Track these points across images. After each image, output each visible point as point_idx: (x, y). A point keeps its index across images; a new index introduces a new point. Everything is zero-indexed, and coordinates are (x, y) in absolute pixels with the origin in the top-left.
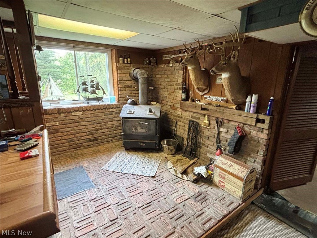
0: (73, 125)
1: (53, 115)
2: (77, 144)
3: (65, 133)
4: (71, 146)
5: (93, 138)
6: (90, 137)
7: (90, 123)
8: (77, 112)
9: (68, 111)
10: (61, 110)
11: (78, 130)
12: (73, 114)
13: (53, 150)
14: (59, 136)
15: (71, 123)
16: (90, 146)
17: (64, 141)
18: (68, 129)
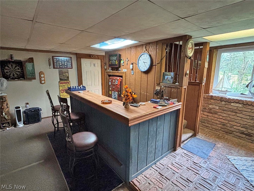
0: (229, 113)
1: (216, 100)
2: (229, 130)
3: (221, 117)
4: (223, 128)
5: (246, 133)
6: (244, 129)
7: (248, 117)
8: (237, 104)
9: (229, 101)
10: (223, 99)
11: (233, 119)
12: (232, 104)
13: (209, 125)
14: (216, 117)
15: (229, 111)
16: (240, 138)
17: (218, 122)
18: (224, 114)
